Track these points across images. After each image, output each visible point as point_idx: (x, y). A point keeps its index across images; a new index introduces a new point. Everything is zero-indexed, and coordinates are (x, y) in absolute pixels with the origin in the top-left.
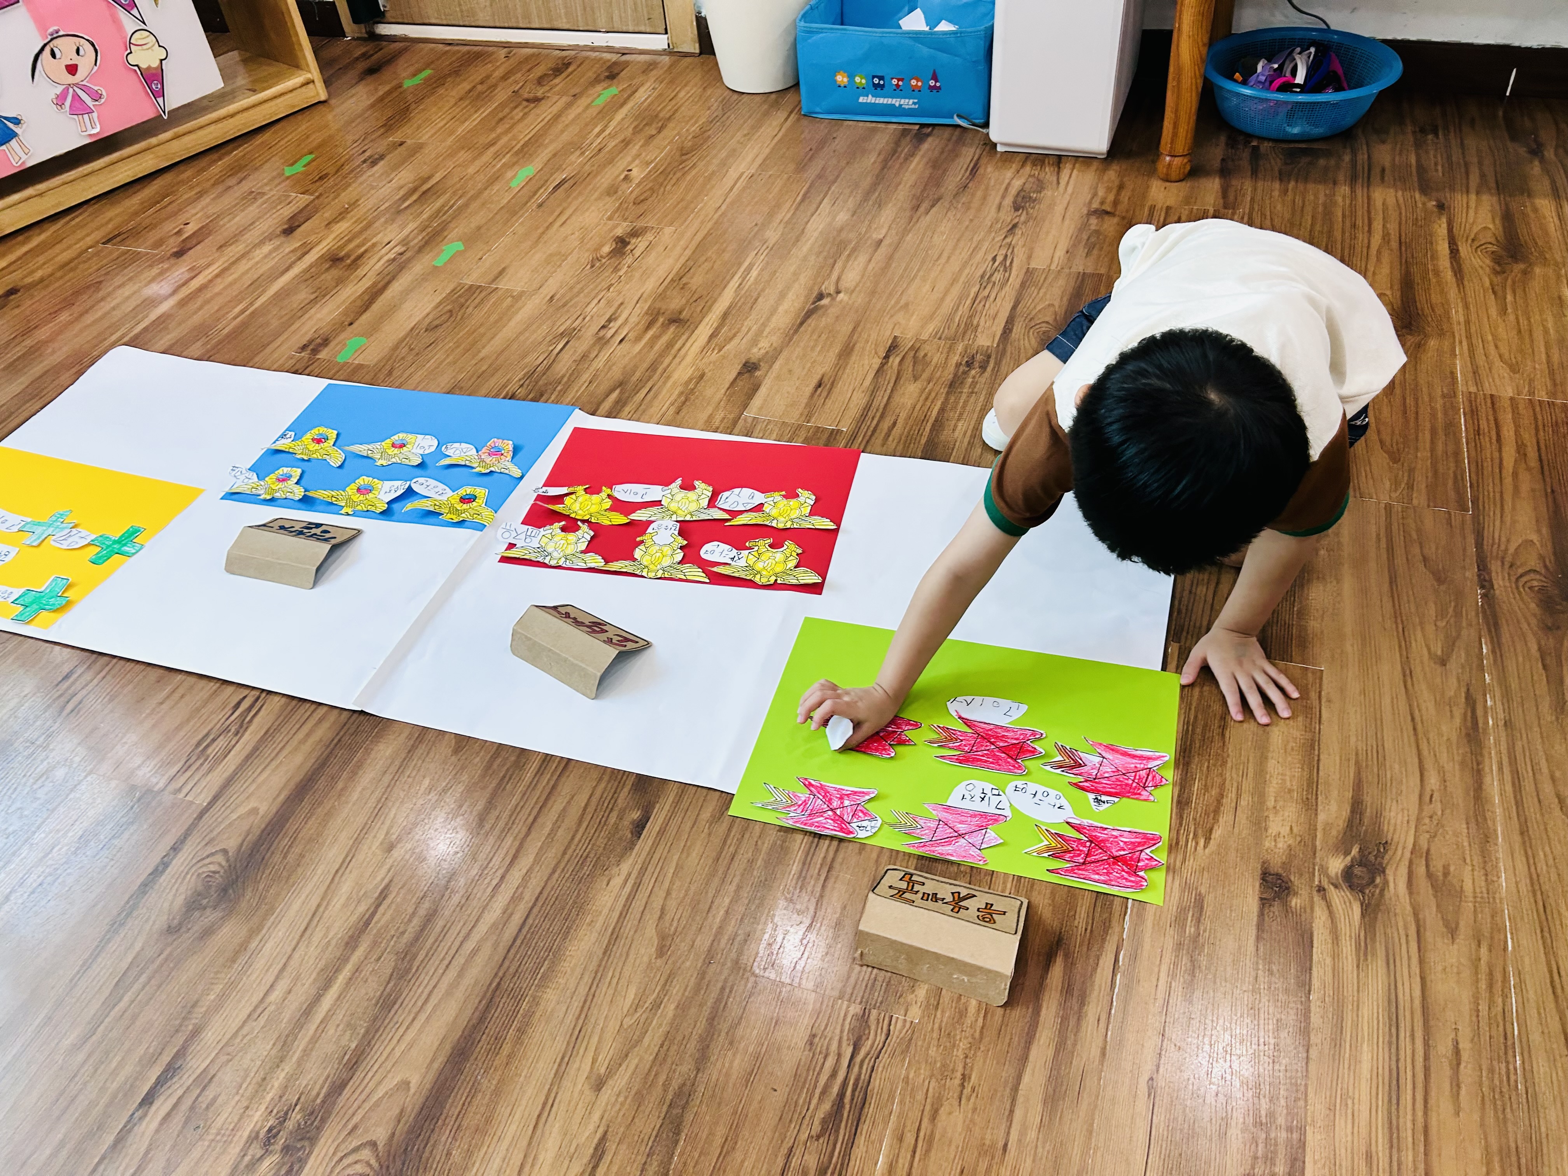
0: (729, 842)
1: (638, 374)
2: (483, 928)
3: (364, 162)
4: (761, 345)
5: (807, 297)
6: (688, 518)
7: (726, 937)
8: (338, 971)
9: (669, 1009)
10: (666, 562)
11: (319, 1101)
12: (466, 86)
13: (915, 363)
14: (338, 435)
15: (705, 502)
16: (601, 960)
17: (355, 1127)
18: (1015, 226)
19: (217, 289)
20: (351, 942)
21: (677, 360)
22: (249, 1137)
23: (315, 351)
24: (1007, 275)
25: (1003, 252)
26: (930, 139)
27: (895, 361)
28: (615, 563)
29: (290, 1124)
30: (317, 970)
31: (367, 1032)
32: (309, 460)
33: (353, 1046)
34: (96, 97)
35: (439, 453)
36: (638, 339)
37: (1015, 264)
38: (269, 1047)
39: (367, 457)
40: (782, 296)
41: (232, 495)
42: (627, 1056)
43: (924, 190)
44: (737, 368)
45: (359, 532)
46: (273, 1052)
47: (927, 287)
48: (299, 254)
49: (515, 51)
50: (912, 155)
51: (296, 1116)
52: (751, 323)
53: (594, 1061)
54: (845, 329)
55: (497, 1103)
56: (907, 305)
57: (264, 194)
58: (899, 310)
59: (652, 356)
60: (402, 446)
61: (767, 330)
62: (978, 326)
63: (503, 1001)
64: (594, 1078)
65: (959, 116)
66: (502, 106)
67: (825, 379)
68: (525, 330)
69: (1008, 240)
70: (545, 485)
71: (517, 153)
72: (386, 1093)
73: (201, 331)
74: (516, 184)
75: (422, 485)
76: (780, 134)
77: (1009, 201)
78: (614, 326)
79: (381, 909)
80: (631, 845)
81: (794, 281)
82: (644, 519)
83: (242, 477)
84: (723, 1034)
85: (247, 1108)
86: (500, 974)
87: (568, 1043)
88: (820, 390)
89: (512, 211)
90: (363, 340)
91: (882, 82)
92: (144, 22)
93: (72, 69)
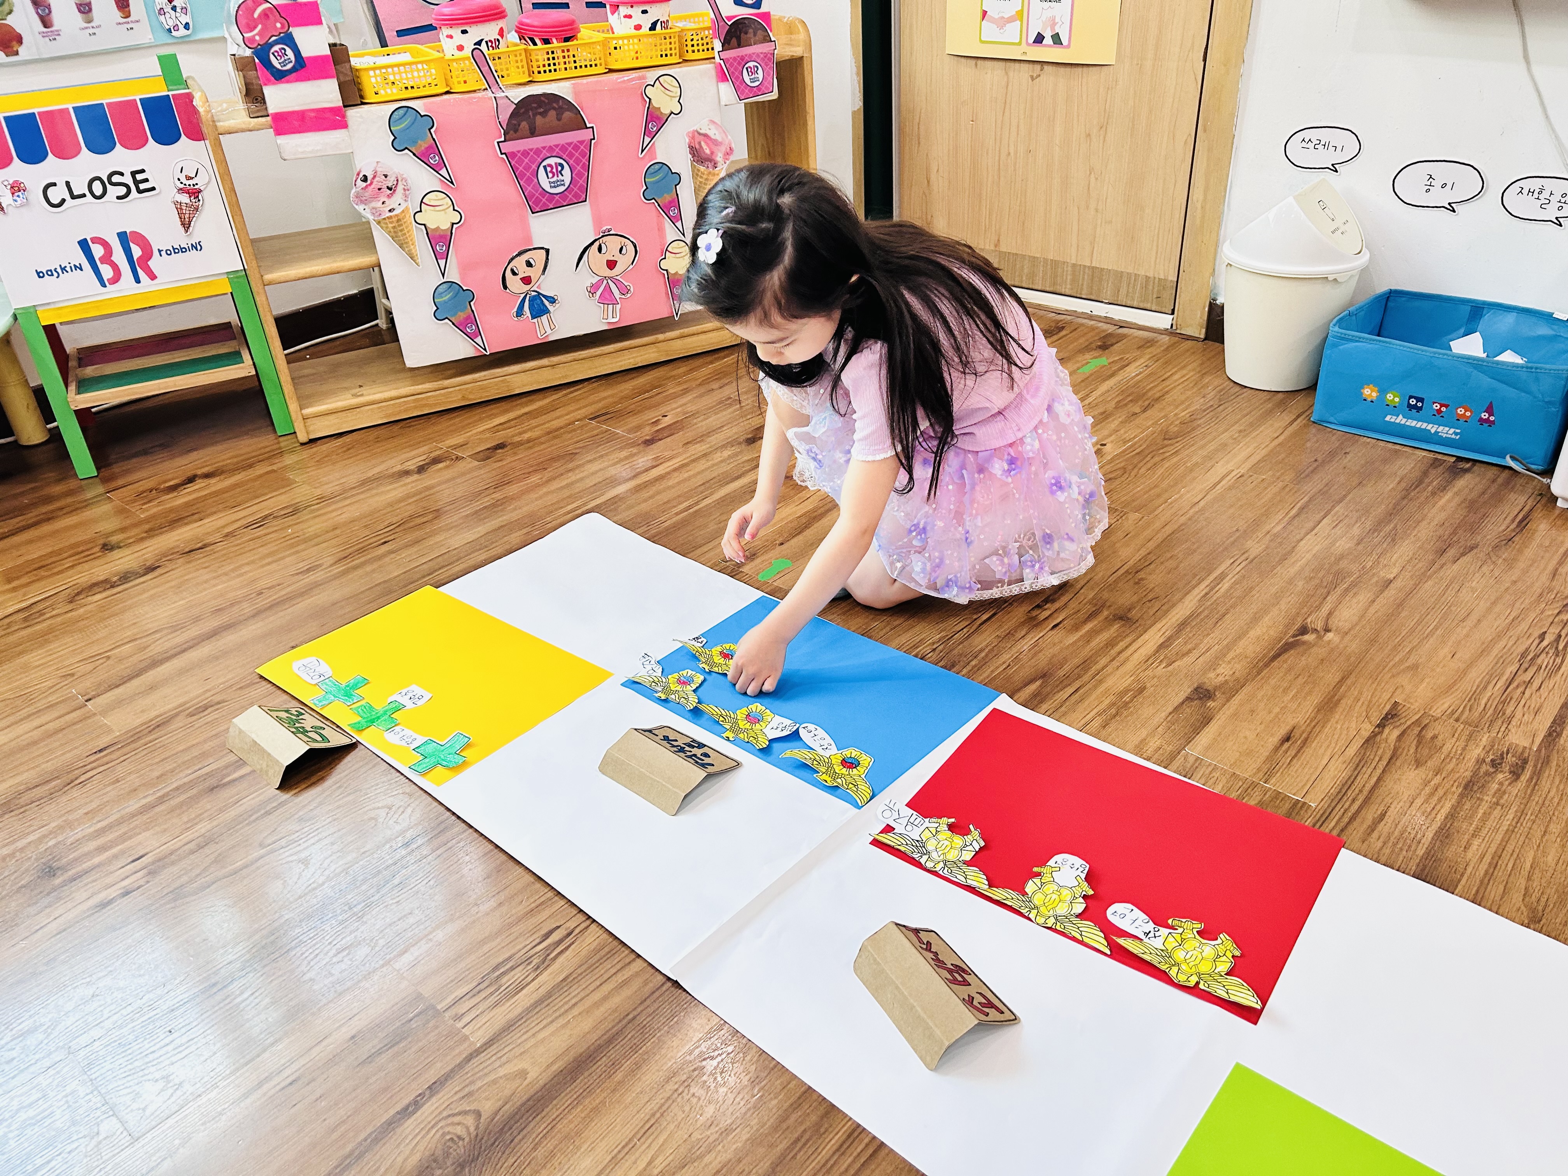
1: (1067, 668)
4: (1220, 670)
5: (1288, 626)
13: (1419, 743)
19: (671, 483)
21: (1115, 664)
24: (1559, 660)
26: (1468, 476)
27: (1391, 734)
28: (1001, 891)
32: (711, 671)
34: (625, 291)
36: (1076, 627)
40: (1256, 619)
41: (633, 684)
43: (1454, 533)
44: (1186, 691)
45: (737, 765)
47: (1445, 651)
50: (1443, 489)
52: (1213, 641)
54: (1331, 677)
56: (1415, 667)
58: (1404, 671)
59: (1086, 652)
61: (1231, 655)
62: (1512, 717)
65: (1512, 458)
67: (1296, 733)
69: (1564, 617)
75: (810, 732)
76: (1282, 438)
81: (1274, 605)
83: (649, 668)
88: (1286, 745)
90: (789, 561)
91: (1420, 404)
92: (684, 235)
93: (611, 264)
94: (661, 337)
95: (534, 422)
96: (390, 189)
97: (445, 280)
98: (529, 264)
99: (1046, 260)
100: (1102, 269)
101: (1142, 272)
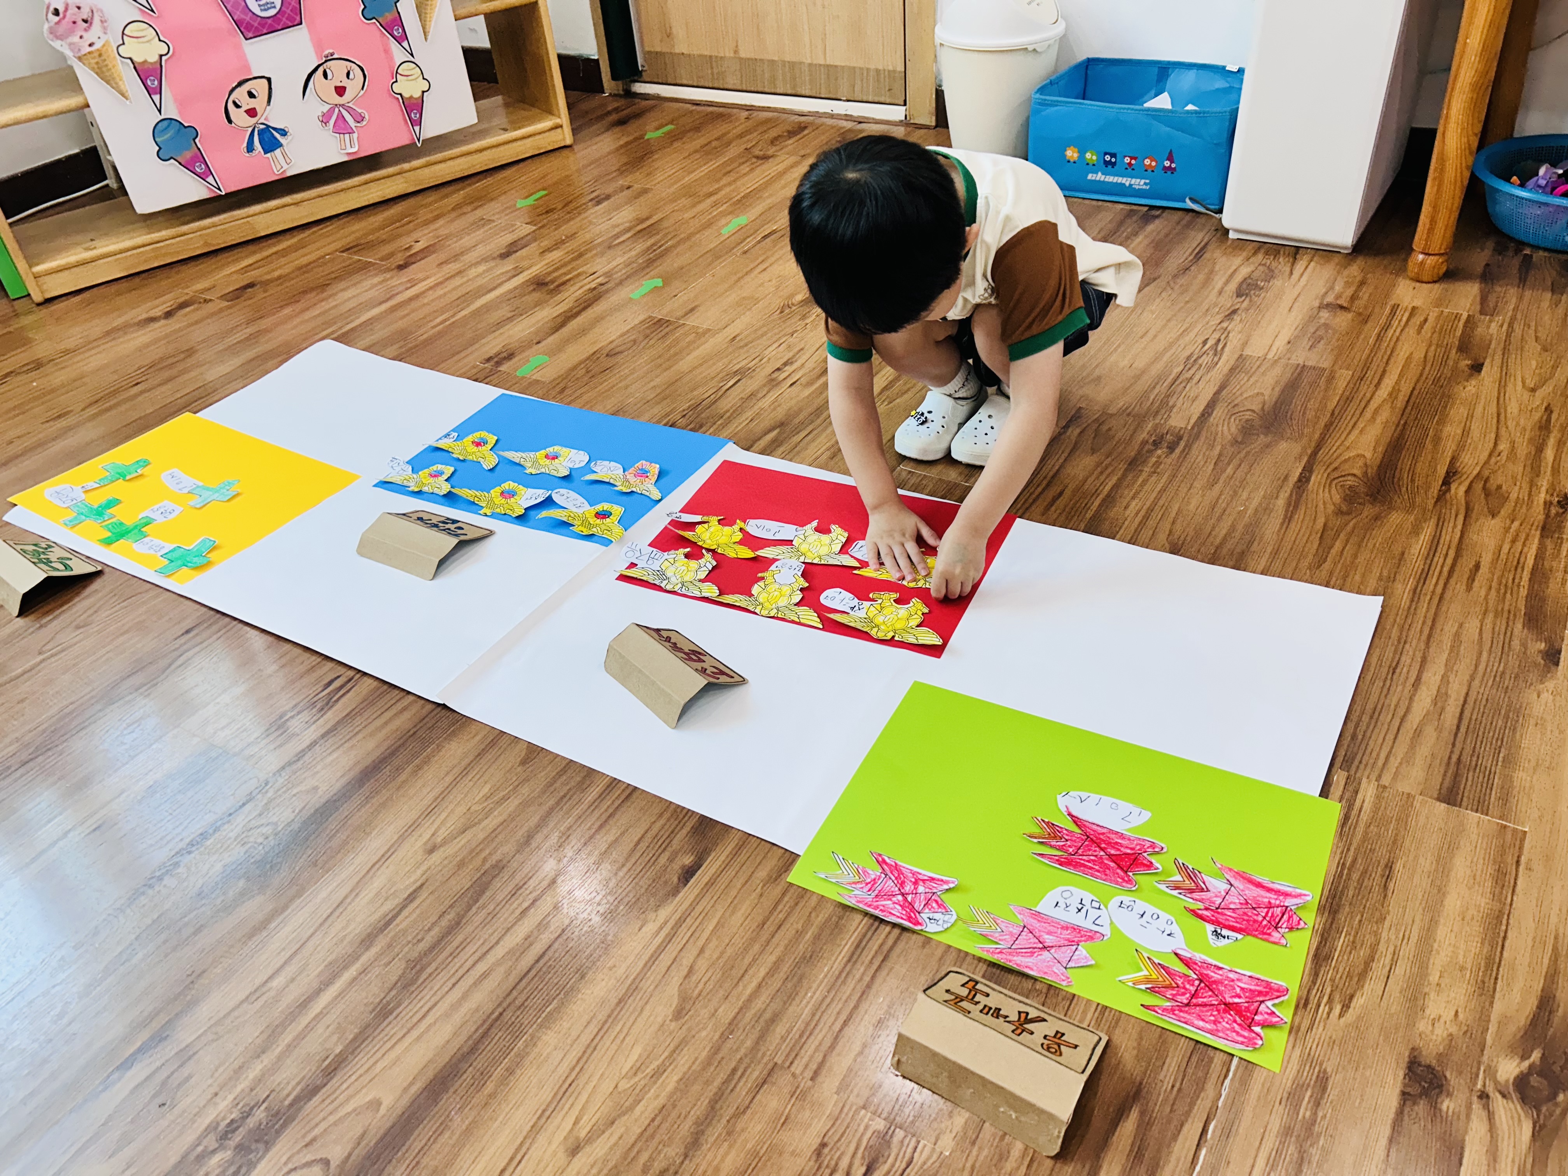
0: (780, 907)
1: (800, 417)
2: (499, 952)
3: (591, 200)
6: (816, 561)
7: (753, 1012)
8: (346, 967)
9: (671, 1080)
10: (783, 602)
11: (287, 1103)
12: (702, 141)
13: (1095, 436)
14: (497, 441)
15: (837, 547)
16: (613, 1011)
17: (314, 1140)
18: (1234, 312)
19: (426, 301)
20: (368, 940)
22: (209, 1126)
23: (498, 364)
24: (1216, 359)
25: (1216, 336)
26: (1157, 222)
27: (1074, 432)
28: (730, 596)
29: (251, 1122)
30: (326, 963)
31: (355, 1039)
32: (464, 461)
33: (337, 1051)
34: (359, 119)
35: (587, 469)
36: (810, 383)
37: (1227, 349)
38: (257, 1034)
39: (519, 465)
41: (385, 484)
42: (613, 1123)
45: (491, 533)
46: (259, 1041)
47: (1125, 363)
48: (510, 274)
49: (755, 114)
50: (1136, 234)
51: (260, 1114)
53: (576, 1123)
55: (464, 1145)
56: (1100, 379)
57: (493, 221)
58: (1089, 383)
60: (554, 458)
62: (1173, 406)
63: (500, 1034)
64: (571, 1140)
65: (1192, 200)
66: (732, 161)
68: (701, 365)
69: (1225, 325)
70: (682, 511)
71: (735, 204)
72: (354, 1110)
73: (403, 335)
74: (726, 231)
75: (563, 496)
77: (1233, 286)
78: (789, 369)
79: (405, 913)
80: (675, 892)
82: (771, 557)
83: (398, 469)
84: (724, 1121)
85: (216, 1094)
86: (505, 1005)
87: (555, 1094)
89: (717, 255)
90: (546, 358)
91: (1113, 160)
92: (412, 55)
93: (340, 91)
94: (406, 166)
95: (283, 261)
96: (85, 21)
97: (163, 117)
98: (251, 95)
99: (784, 62)
100: (836, 66)
101: (872, 67)
